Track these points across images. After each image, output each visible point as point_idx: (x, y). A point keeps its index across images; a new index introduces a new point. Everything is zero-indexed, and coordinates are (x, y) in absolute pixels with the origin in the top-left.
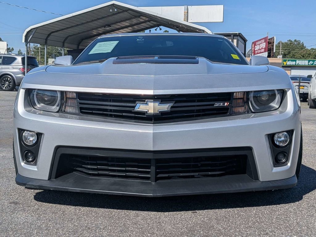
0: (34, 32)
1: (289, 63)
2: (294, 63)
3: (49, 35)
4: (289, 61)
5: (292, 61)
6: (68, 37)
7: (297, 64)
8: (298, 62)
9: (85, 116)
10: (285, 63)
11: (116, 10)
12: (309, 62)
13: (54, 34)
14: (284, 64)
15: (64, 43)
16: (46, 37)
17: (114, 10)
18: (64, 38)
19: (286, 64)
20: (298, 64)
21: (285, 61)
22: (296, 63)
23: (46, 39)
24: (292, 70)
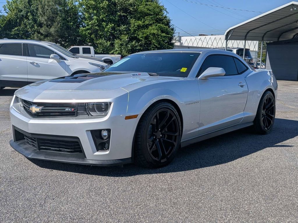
0: (232, 32)
3: (248, 33)
6: (266, 32)
11: (295, 9)
13: (252, 31)
15: (263, 37)
16: (246, 34)
17: (294, 9)
18: (263, 33)
23: (245, 36)
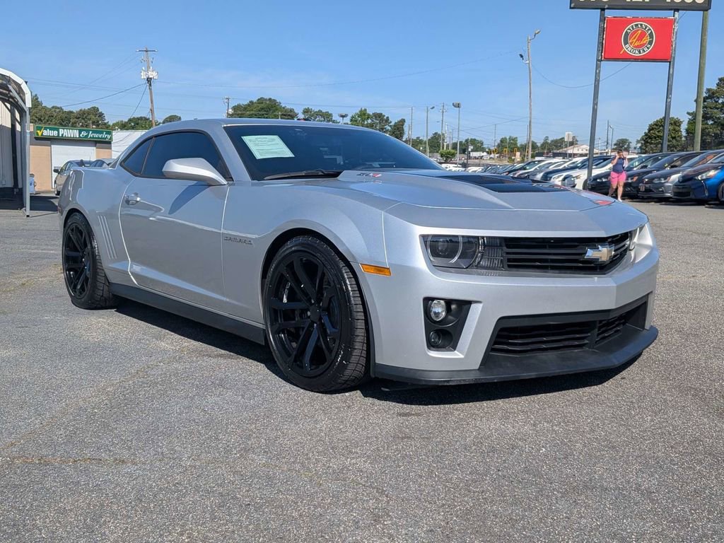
1: (47, 133)
2: (55, 133)
4: (46, 129)
5: (51, 129)
7: (60, 135)
8: (61, 131)
9: (514, 271)
10: (40, 133)
12: (80, 133)
14: (37, 134)
19: (42, 135)
20: (63, 135)
21: (40, 129)
22: (58, 133)
24: (53, 144)
